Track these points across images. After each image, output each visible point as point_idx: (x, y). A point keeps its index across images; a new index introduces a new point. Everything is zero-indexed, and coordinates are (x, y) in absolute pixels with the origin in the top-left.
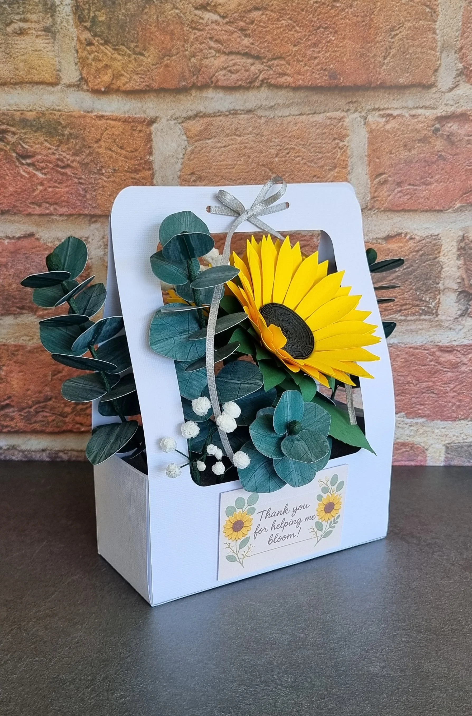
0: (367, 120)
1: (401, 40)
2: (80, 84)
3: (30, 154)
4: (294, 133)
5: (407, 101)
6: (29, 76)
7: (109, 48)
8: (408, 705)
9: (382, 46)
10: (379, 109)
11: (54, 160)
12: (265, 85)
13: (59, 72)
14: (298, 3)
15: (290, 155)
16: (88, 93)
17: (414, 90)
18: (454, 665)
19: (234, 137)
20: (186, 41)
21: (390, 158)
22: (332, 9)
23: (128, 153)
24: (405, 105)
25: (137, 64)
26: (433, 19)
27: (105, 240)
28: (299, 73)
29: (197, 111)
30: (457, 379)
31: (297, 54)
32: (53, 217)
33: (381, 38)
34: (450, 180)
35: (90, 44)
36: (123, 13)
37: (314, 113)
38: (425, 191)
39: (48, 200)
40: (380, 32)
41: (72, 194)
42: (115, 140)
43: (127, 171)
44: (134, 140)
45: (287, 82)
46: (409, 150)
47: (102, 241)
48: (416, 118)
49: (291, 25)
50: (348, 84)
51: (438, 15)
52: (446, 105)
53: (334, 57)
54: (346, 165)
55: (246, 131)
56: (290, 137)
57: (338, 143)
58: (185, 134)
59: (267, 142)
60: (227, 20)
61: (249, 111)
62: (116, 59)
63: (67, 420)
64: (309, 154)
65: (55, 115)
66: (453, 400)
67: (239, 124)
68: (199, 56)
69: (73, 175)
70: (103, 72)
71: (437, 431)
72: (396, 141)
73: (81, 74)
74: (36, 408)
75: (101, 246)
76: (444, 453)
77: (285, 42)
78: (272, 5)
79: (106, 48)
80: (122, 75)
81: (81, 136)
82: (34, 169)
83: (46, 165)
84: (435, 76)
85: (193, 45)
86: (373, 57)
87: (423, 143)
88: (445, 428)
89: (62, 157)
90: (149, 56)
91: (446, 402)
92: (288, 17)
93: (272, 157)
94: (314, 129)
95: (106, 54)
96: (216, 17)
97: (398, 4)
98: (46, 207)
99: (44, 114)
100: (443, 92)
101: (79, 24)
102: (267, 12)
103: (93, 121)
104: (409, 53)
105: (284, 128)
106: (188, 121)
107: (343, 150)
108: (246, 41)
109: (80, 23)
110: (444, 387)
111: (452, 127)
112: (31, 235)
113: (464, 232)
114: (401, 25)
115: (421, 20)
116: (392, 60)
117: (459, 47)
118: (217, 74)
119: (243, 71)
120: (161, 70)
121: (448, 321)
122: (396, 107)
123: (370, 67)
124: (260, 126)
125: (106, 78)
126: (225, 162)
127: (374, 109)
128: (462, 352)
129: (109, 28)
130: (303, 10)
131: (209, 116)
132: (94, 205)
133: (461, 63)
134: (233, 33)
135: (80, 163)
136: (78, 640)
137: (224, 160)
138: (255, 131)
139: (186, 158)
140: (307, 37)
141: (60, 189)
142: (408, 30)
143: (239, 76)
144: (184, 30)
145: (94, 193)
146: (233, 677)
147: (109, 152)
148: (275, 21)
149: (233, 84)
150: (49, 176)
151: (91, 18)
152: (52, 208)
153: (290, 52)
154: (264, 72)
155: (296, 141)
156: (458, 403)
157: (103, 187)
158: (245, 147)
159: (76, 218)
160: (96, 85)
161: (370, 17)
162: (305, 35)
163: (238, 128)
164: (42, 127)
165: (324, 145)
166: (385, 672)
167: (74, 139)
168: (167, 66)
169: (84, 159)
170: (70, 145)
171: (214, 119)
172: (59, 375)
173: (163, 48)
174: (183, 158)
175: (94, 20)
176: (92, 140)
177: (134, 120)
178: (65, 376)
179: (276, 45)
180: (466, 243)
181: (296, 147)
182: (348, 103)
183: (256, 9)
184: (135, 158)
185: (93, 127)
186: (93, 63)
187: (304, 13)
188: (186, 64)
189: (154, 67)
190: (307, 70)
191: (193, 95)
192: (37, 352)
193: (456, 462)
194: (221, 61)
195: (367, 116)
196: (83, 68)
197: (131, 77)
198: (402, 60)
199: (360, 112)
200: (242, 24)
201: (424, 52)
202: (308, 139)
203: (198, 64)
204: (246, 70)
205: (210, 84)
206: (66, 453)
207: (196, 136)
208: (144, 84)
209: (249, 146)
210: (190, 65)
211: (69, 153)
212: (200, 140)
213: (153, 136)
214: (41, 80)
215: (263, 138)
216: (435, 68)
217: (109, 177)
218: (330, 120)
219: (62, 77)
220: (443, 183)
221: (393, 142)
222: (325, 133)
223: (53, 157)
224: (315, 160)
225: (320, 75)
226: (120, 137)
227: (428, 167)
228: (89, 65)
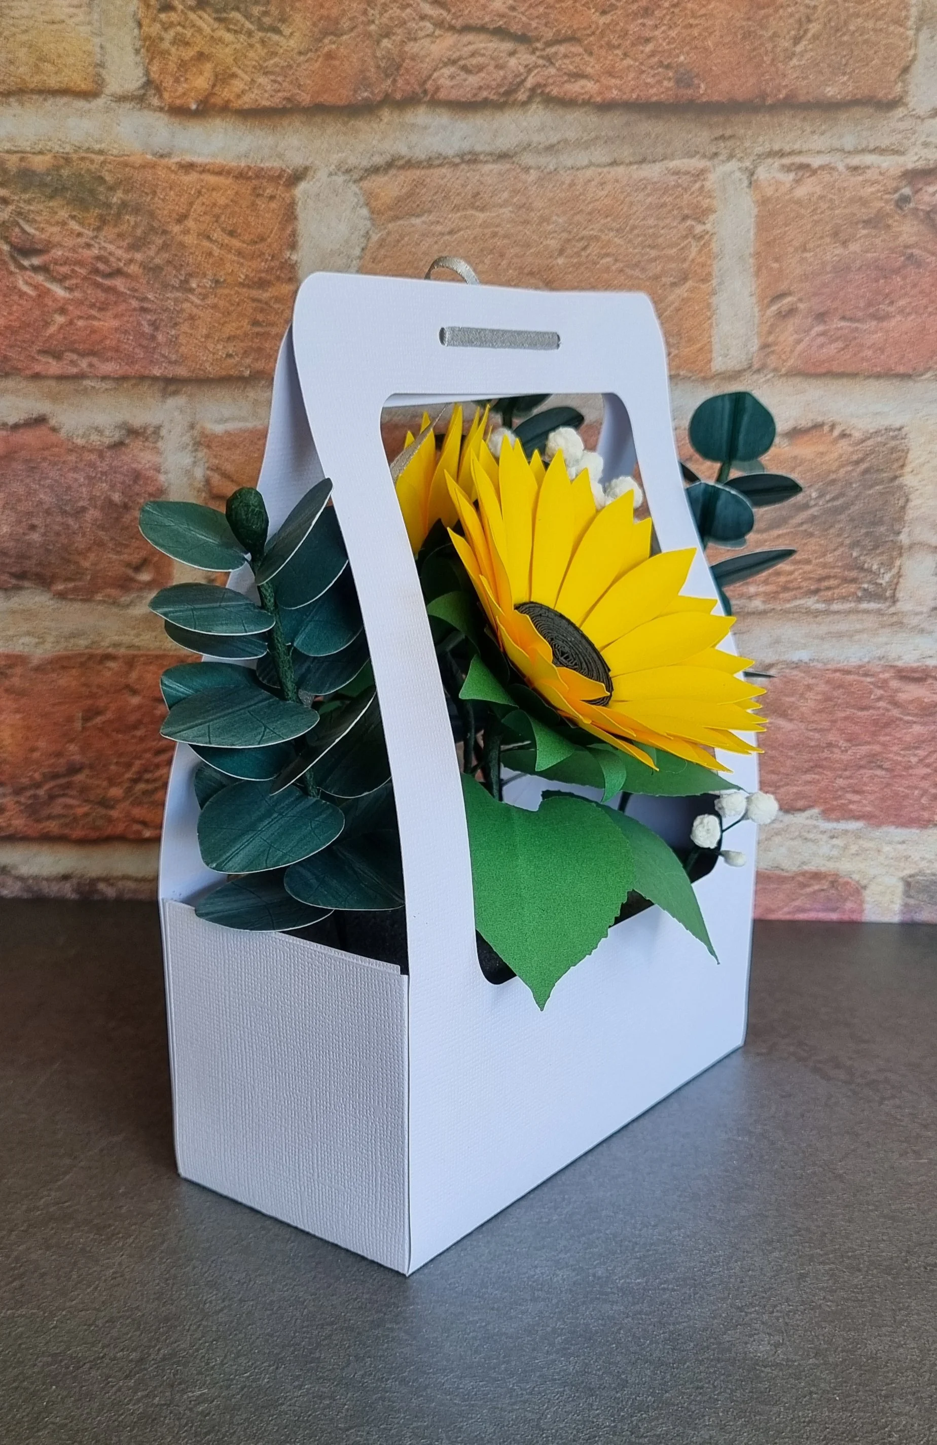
0: (755, 177)
2: (144, 94)
3: (39, 247)
4: (598, 205)
5: (841, 137)
6: (36, 78)
7: (205, 16)
9: (791, 15)
10: (781, 154)
11: (90, 260)
12: (538, 99)
13: (101, 70)
15: (588, 251)
16: (162, 115)
17: (857, 112)
19: (470, 212)
21: (803, 260)
23: (245, 245)
24: (836, 144)
25: (265, 51)
27: (195, 433)
28: (611, 74)
29: (392, 155)
31: (608, 32)
32: (87, 383)
34: (930, 310)
35: (166, 6)
37: (643, 161)
38: (876, 332)
39: (76, 346)
41: (126, 332)
42: (217, 218)
43: (242, 285)
44: (257, 217)
45: (586, 93)
46: (844, 244)
47: (189, 434)
48: (859, 175)
50: (716, 98)
52: (926, 145)
53: (688, 38)
54: (709, 274)
55: (496, 199)
56: (589, 213)
57: (693, 227)
58: (367, 204)
59: (540, 224)
61: (503, 156)
62: (221, 40)
63: (114, 814)
64: (631, 250)
65: (92, 161)
67: (482, 183)
68: (399, 35)
69: (128, 292)
70: (194, 70)
71: (887, 849)
72: (816, 223)
73: (147, 73)
74: (51, 789)
75: (188, 445)
76: (900, 895)
77: (584, 5)
79: (201, 18)
80: (234, 76)
81: (148, 208)
82: (46, 280)
83: (73, 271)
84: (903, 81)
85: (386, 11)
86: (771, 39)
87: (875, 227)
88: (903, 842)
89: (106, 254)
90: (291, 34)
91: (908, 787)
93: (551, 257)
94: (641, 196)
95: (200, 30)
98: (72, 361)
99: (68, 160)
100: (919, 117)
103: (173, 176)
104: (848, 30)
105: (577, 193)
106: (374, 177)
107: (701, 243)
108: (500, 4)
110: (904, 756)
112: (40, 420)
116: (810, 46)
118: (435, 75)
119: (491, 68)
120: (317, 65)
121: (917, 614)
122: (818, 149)
123: (765, 62)
124: (526, 188)
125: (201, 82)
127: (771, 154)
131: (418, 165)
132: (174, 357)
135: (144, 268)
138: (515, 200)
139: (367, 258)
141: (102, 323)
143: (483, 79)
145: (173, 332)
147: (206, 243)
149: (469, 96)
150: (78, 294)
152: (84, 364)
153: (593, 26)
154: (536, 71)
155: (603, 221)
157: (192, 318)
158: (495, 235)
159: (134, 386)
160: (178, 97)
163: (478, 194)
164: (64, 188)
165: (662, 232)
167: (131, 214)
168: (330, 56)
170: (124, 227)
171: (427, 172)
172: (99, 720)
173: (321, 17)
174: (360, 258)
176: (170, 217)
177: (260, 174)
178: (110, 722)
179: (563, 11)
181: (602, 236)
182: (716, 139)
184: (259, 256)
185: (171, 188)
186: (173, 50)
188: (369, 51)
189: (302, 58)
190: (630, 67)
191: (386, 120)
192: (53, 670)
193: (925, 915)
194: (444, 45)
195: (756, 167)
196: (152, 60)
197: (253, 81)
198: (833, 47)
199: (741, 160)
201: (881, 30)
202: (628, 217)
203: (395, 52)
204: (498, 67)
205: (422, 95)
206: (112, 885)
207: (390, 209)
208: (280, 94)
209: (501, 232)
210: (379, 54)
211: (122, 243)
212: (396, 218)
213: (299, 210)
214: (63, 86)
215: (532, 214)
216: (903, 64)
217: (205, 297)
218: (676, 177)
219: (108, 80)
220: (913, 317)
221: (809, 226)
222: (664, 205)
223: (87, 254)
224: (642, 264)
225: (657, 78)
226: (229, 211)
227: (882, 281)
228: (164, 53)
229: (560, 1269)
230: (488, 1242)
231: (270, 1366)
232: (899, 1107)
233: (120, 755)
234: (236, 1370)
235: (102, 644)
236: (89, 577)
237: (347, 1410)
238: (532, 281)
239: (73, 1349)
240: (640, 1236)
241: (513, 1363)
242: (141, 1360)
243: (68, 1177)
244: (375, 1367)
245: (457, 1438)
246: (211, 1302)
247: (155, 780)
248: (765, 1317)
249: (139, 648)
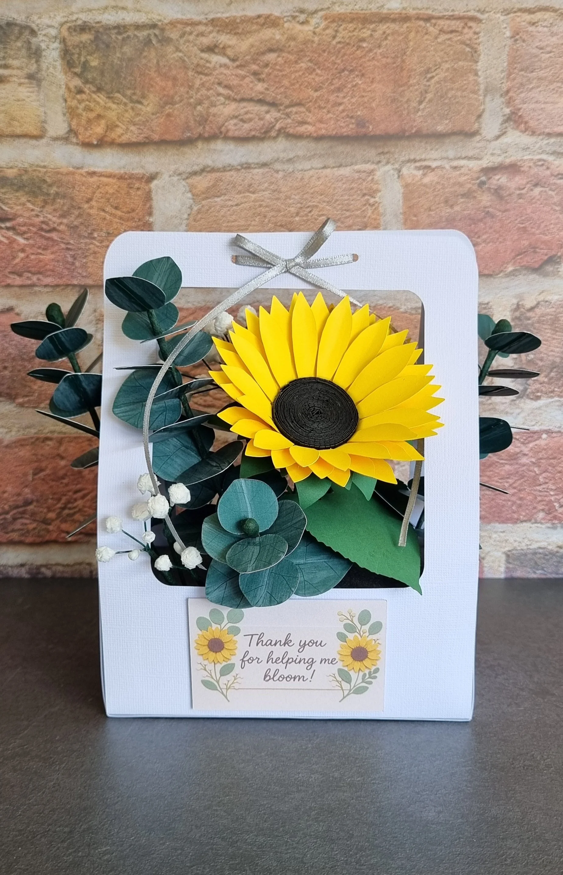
0: (401, 173)
1: (438, 82)
2: (68, 137)
3: (10, 217)
4: (317, 189)
5: (447, 151)
6: (9, 129)
7: (102, 96)
8: (473, 858)
9: (417, 90)
10: (415, 161)
11: (38, 223)
12: (283, 135)
13: (45, 125)
14: (319, 44)
15: (312, 213)
16: (78, 147)
17: (455, 139)
18: (529, 808)
19: (247, 194)
20: (190, 87)
21: (429, 216)
22: (358, 49)
23: (123, 214)
24: (444, 155)
25: (134, 113)
26: (474, 60)
27: (97, 314)
28: (321, 121)
29: (204, 166)
30: (517, 472)
31: (319, 101)
32: (36, 289)
33: (415, 81)
34: (500, 240)
35: (80, 91)
36: (118, 57)
37: (340, 166)
39: (30, 269)
40: (414, 75)
41: (58, 261)
42: (108, 200)
44: (131, 199)
45: (308, 132)
46: (452, 206)
47: (93, 315)
48: (458, 171)
49: (311, 68)
50: (378, 132)
51: (479, 55)
52: (492, 154)
53: (362, 103)
54: (379, 224)
55: (261, 187)
56: (312, 194)
57: (369, 199)
58: (191, 191)
59: (285, 199)
60: (238, 63)
61: (264, 165)
62: (110, 108)
63: (51, 527)
64: (335, 212)
65: (40, 172)
66: (514, 499)
67: (253, 179)
68: (206, 104)
69: (59, 240)
70: (96, 123)
71: (494, 536)
72: (436, 196)
73: (70, 125)
74: (14, 514)
75: (92, 321)
76: (504, 562)
77: (305, 87)
78: (289, 46)
79: (99, 97)
80: (117, 126)
81: (70, 196)
82: (14, 234)
83: (29, 229)
84: (478, 122)
85: (199, 92)
86: (407, 102)
87: (467, 198)
88: (504, 532)
89: (47, 220)
90: (148, 104)
91: (504, 500)
92: (308, 59)
93: (292, 217)
94: (340, 184)
95: (98, 103)
96: (224, 60)
97: (433, 44)
98: (28, 277)
99: (26, 171)
100: (488, 141)
101: (68, 70)
102: (284, 55)
103: (84, 179)
104: (447, 97)
105: (305, 183)
106: (194, 177)
107: (374, 208)
108: (260, 87)
109: (70, 69)
110: (501, 483)
111: (500, 180)
112: (10, 310)
113: (518, 300)
114: (438, 66)
115: (460, 61)
116: (428, 106)
117: (505, 89)
118: (226, 124)
120: (162, 120)
121: (503, 404)
122: (435, 158)
123: (404, 114)
124: (277, 181)
125: (99, 129)
126: (236, 223)
127: (409, 161)
128: (522, 440)
129: (102, 73)
130: (324, 51)
131: (218, 170)
132: (85, 274)
133: (508, 107)
134: (244, 77)
135: (68, 227)
136: (54, 784)
137: (235, 221)
138: (272, 187)
139: (191, 219)
140: (329, 82)
141: (45, 257)
142: (445, 72)
143: (252, 125)
144: (188, 76)
145: (84, 261)
146: (249, 826)
147: (102, 213)
148: (292, 64)
149: (245, 134)
150: (31, 242)
151: (82, 63)
152: (35, 278)
153: (311, 98)
154: (280, 121)
155: (320, 197)
156: (519, 502)
157: (95, 253)
158: (261, 206)
159: (63, 289)
160: (87, 138)
161: (402, 58)
162: (328, 79)
163: (251, 185)
164: (24, 186)
165: (352, 202)
166: (442, 819)
167: (61, 199)
168: (169, 115)
169: (73, 222)
170: (57, 206)
171: (223, 174)
172: (42, 474)
173: (164, 96)
174: (187, 219)
175: (85, 66)
176: (82, 200)
177: (132, 177)
178: (49, 475)
179: (294, 90)
180: (521, 312)
181: (320, 205)
182: (379, 154)
183: (271, 50)
184: (132, 219)
185: (83, 185)
186: (84, 114)
187: (326, 54)
188: (190, 112)
189: (154, 117)
190: (331, 118)
191: (200, 148)
192: (16, 447)
193: (519, 573)
194: (231, 108)
195: (401, 168)
196: (72, 119)
197: (127, 129)
198: (440, 106)
199: (393, 164)
200: (254, 67)
201: (465, 96)
202: (334, 195)
203: (204, 113)
204: (261, 119)
205: (219, 134)
206: (49, 569)
207: (203, 193)
208: (142, 135)
209: (264, 204)
210: (195, 114)
211: (55, 214)
212: (207, 198)
213: (153, 195)
214: (24, 133)
215: (281, 195)
216: (478, 113)
217: (101, 242)
218: (358, 174)
219: (49, 130)
220: (491, 244)
221: (431, 198)
222: (352, 189)
223: (37, 220)
224: (342, 219)
225: (346, 124)
226: (115, 196)
227: (473, 226)
228: (79, 116)
229: (313, 774)
230: (271, 760)
231: (146, 833)
232: (507, 679)
233: (54, 494)
234: (126, 836)
235: (44, 431)
236: (37, 394)
237: (192, 856)
238: (282, 229)
239: (31, 827)
240: (359, 754)
241: (287, 827)
242: (71, 832)
243: (26, 732)
244: (207, 831)
245: (255, 869)
246: (111, 799)
247: (75, 508)
248: (432, 797)
249: (65, 433)
